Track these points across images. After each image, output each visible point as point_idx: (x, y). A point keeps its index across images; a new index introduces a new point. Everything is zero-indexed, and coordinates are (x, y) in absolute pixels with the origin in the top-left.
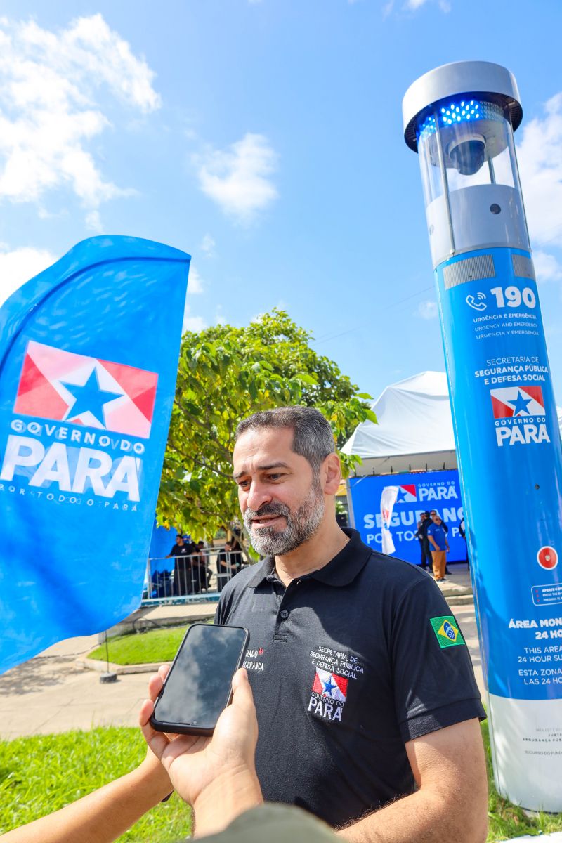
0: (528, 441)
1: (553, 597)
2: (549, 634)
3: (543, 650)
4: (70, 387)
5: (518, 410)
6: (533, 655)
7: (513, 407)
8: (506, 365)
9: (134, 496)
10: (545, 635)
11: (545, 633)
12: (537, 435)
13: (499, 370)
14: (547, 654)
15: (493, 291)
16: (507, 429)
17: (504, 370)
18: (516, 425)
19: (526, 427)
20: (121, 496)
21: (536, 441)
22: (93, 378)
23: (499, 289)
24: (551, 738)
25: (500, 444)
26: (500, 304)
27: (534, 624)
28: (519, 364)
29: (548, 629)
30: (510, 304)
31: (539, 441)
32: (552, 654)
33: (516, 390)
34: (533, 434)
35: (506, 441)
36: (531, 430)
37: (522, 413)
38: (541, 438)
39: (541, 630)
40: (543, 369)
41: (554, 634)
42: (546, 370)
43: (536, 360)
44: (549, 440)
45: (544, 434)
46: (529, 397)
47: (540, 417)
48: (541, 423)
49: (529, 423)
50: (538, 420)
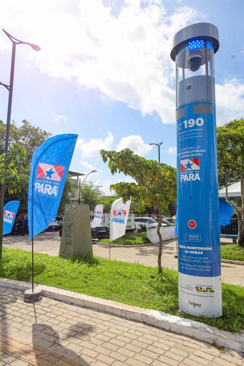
0: (190, 180)
1: (192, 239)
2: (189, 252)
3: (187, 257)
4: (47, 172)
5: (187, 168)
6: (183, 258)
7: (186, 167)
8: (185, 151)
10: (188, 252)
11: (188, 251)
12: (194, 178)
13: (183, 153)
14: (188, 258)
15: (184, 122)
16: (183, 175)
17: (185, 153)
18: (186, 174)
19: (190, 175)
21: (193, 180)
23: (186, 121)
24: (186, 288)
25: (181, 181)
26: (186, 127)
27: (185, 247)
28: (190, 150)
30: (190, 126)
31: (195, 180)
32: (189, 259)
33: (188, 160)
34: (192, 178)
35: (183, 180)
36: (191, 176)
37: (189, 169)
38: (196, 178)
39: (187, 250)
40: (203, 151)
41: (191, 252)
42: (205, 151)
43: (199, 147)
44: (199, 179)
45: (197, 177)
46: (193, 163)
47: (197, 170)
48: (197, 173)
49: (191, 173)
50: (196, 172)
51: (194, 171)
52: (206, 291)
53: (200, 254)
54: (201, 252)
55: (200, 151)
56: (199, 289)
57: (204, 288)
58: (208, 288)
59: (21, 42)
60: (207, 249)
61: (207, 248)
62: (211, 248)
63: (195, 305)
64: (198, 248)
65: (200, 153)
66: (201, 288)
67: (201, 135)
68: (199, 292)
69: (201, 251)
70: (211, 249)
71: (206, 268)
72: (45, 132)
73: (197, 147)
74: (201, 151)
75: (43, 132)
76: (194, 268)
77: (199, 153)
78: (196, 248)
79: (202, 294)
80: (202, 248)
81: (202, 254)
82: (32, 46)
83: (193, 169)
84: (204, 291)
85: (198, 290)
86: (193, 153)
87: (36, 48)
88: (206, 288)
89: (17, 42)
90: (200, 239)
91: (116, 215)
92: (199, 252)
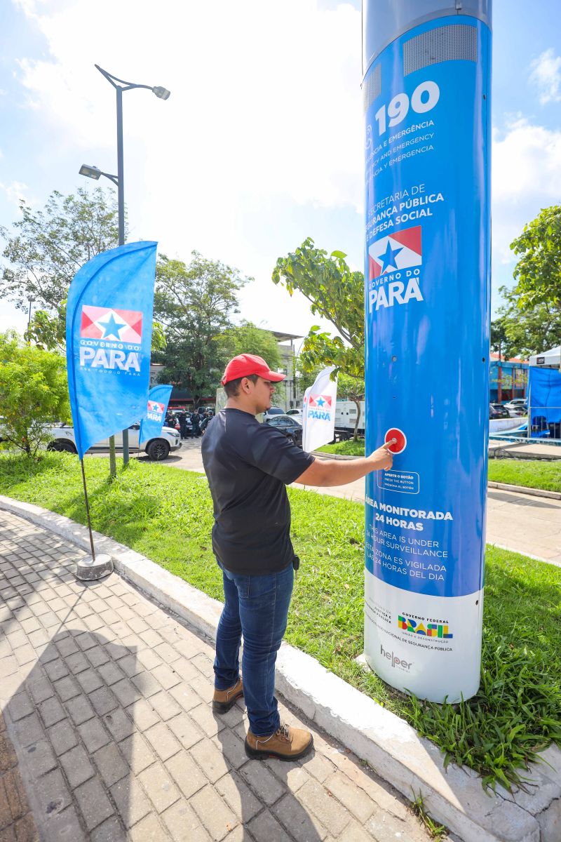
1: (393, 483)
2: (385, 519)
3: (379, 532)
4: (102, 324)
5: (385, 266)
7: (381, 263)
9: (138, 369)
10: (382, 518)
12: (403, 295)
14: (382, 536)
15: (379, 115)
16: (375, 292)
17: (378, 218)
18: (381, 285)
19: (391, 286)
20: (132, 370)
21: (401, 301)
22: (112, 320)
23: (383, 109)
25: (371, 309)
26: (383, 129)
28: (392, 205)
29: (387, 514)
30: (393, 123)
31: (406, 301)
32: (386, 539)
33: (387, 238)
34: (398, 295)
35: (375, 305)
36: (396, 289)
37: (390, 269)
38: (409, 295)
39: (381, 512)
40: (432, 199)
41: (390, 521)
42: (440, 197)
43: (420, 189)
44: (420, 298)
45: (414, 291)
46: (401, 245)
47: (412, 269)
48: (413, 276)
49: (395, 280)
50: (408, 274)
51: (403, 271)
52: (426, 632)
53: (414, 529)
54: (418, 524)
55: (424, 201)
56: (407, 622)
57: (421, 625)
58: (434, 627)
59: (132, 86)
60: (438, 518)
61: (438, 513)
62: (448, 514)
63: (396, 661)
64: (408, 513)
65: (425, 207)
66: (413, 624)
67: (427, 143)
68: (406, 631)
69: (416, 520)
70: (448, 516)
71: (430, 571)
72: (228, 268)
73: (415, 190)
74: (429, 199)
75: (226, 269)
76: (398, 566)
77: (419, 208)
78: (404, 512)
79: (416, 638)
80: (420, 512)
81: (421, 529)
82: (153, 89)
83: (400, 267)
84: (420, 632)
85: (405, 627)
86: (401, 214)
87: (161, 93)
88: (429, 626)
89: (123, 86)
90: (415, 485)
91: (315, 405)
92: (411, 523)
